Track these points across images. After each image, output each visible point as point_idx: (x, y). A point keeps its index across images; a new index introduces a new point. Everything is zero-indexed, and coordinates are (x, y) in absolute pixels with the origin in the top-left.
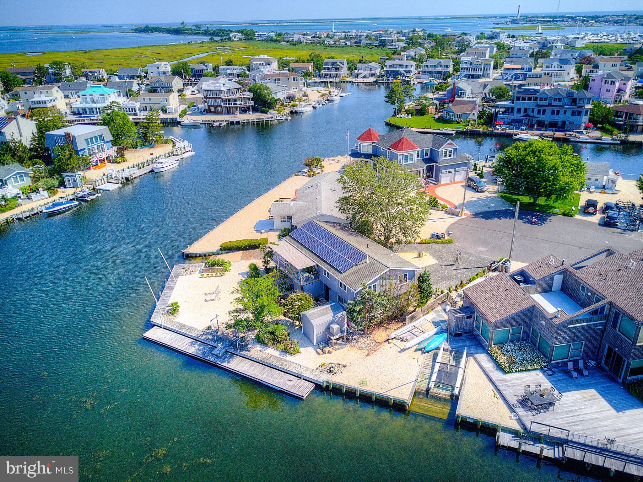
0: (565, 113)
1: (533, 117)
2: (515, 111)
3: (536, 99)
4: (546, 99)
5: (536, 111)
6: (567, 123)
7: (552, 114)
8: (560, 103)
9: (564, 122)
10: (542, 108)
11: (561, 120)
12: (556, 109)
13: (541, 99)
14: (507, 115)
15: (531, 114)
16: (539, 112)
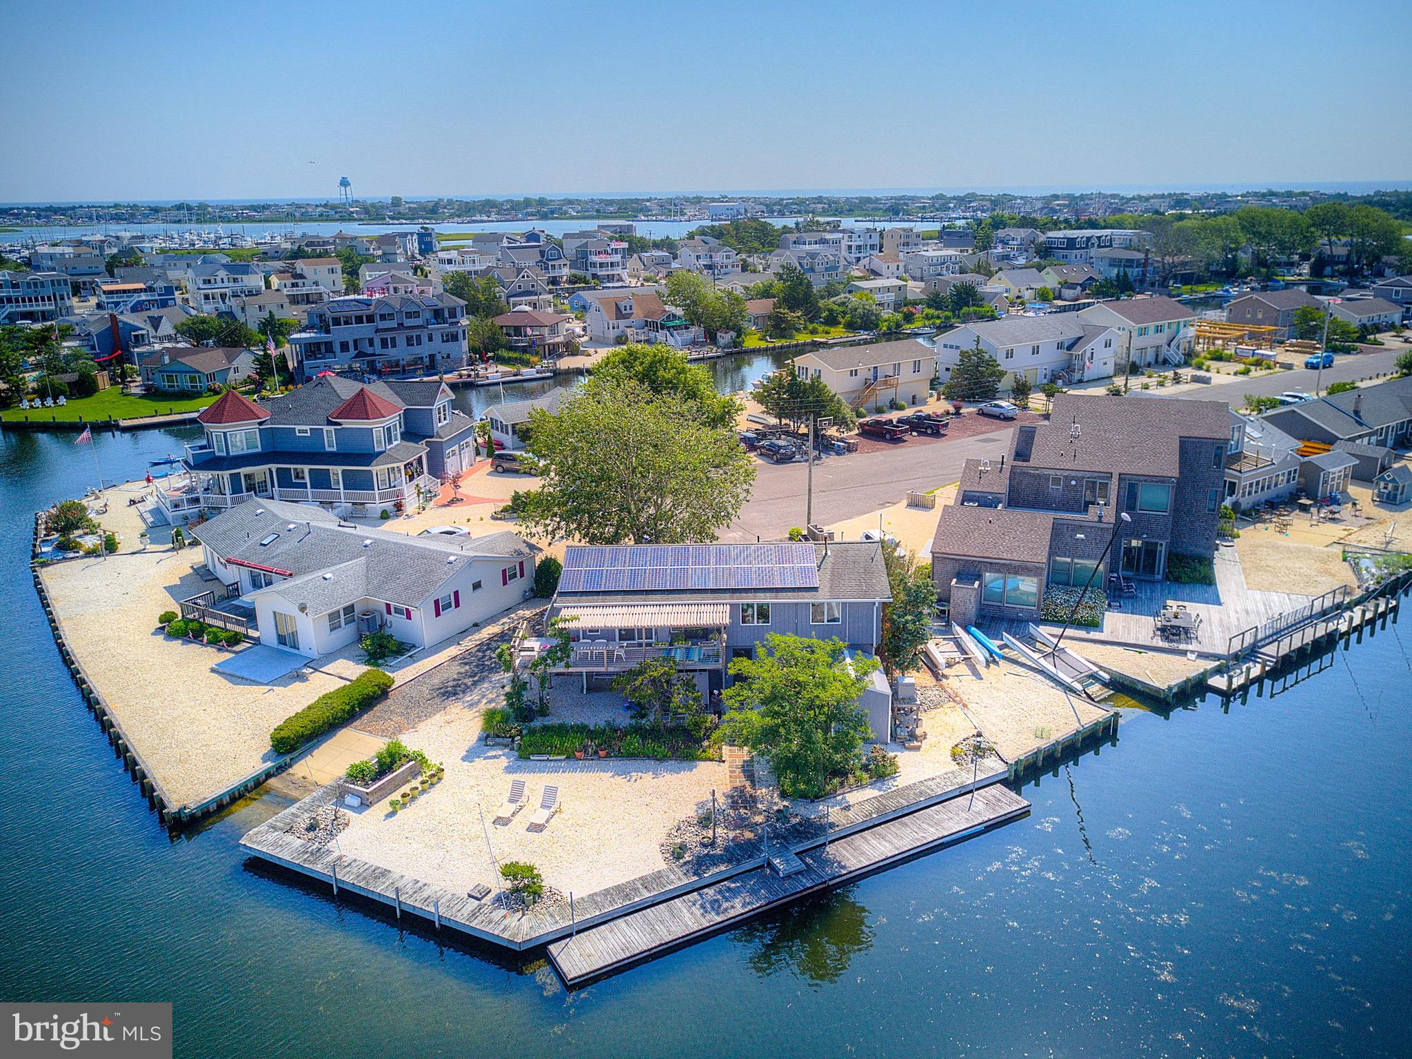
0: (430, 339)
1: (374, 355)
2: (337, 348)
3: (370, 319)
4: (391, 316)
5: (377, 342)
6: (439, 357)
7: (408, 345)
8: (419, 322)
9: (432, 357)
10: (388, 336)
11: (427, 354)
12: (414, 333)
13: (383, 317)
14: (320, 358)
15: (370, 350)
16: (384, 343)
